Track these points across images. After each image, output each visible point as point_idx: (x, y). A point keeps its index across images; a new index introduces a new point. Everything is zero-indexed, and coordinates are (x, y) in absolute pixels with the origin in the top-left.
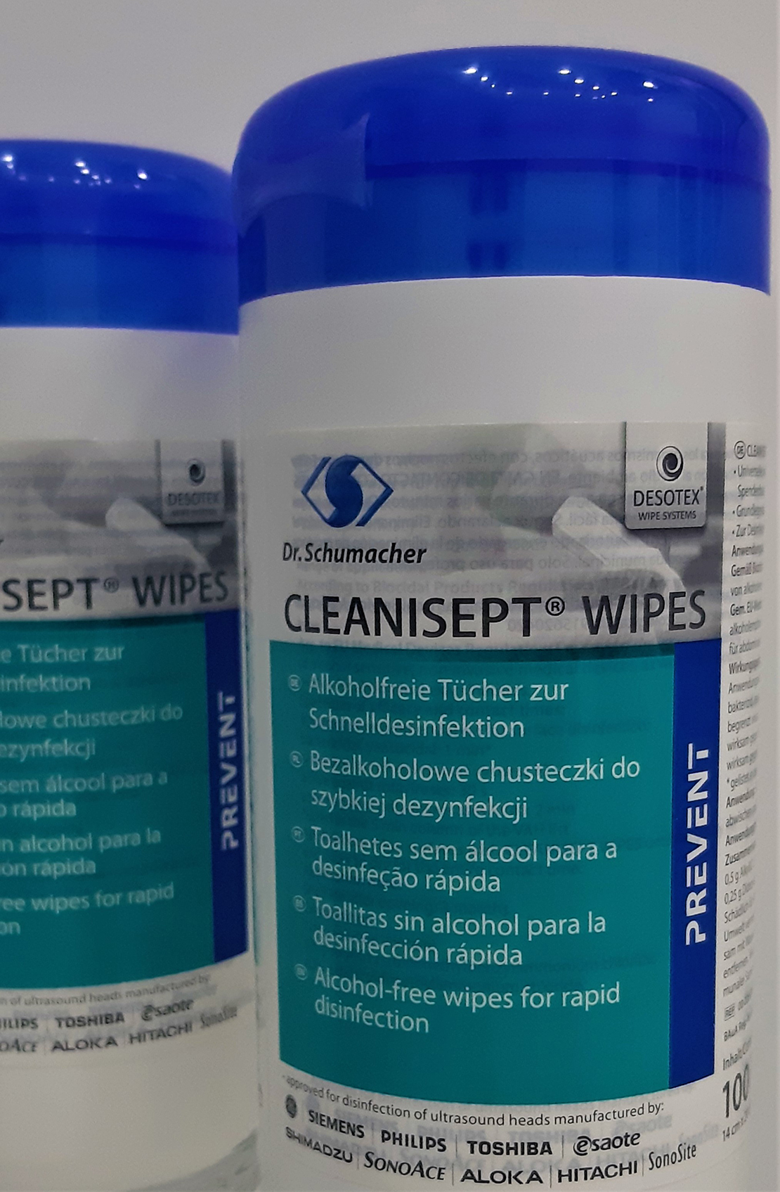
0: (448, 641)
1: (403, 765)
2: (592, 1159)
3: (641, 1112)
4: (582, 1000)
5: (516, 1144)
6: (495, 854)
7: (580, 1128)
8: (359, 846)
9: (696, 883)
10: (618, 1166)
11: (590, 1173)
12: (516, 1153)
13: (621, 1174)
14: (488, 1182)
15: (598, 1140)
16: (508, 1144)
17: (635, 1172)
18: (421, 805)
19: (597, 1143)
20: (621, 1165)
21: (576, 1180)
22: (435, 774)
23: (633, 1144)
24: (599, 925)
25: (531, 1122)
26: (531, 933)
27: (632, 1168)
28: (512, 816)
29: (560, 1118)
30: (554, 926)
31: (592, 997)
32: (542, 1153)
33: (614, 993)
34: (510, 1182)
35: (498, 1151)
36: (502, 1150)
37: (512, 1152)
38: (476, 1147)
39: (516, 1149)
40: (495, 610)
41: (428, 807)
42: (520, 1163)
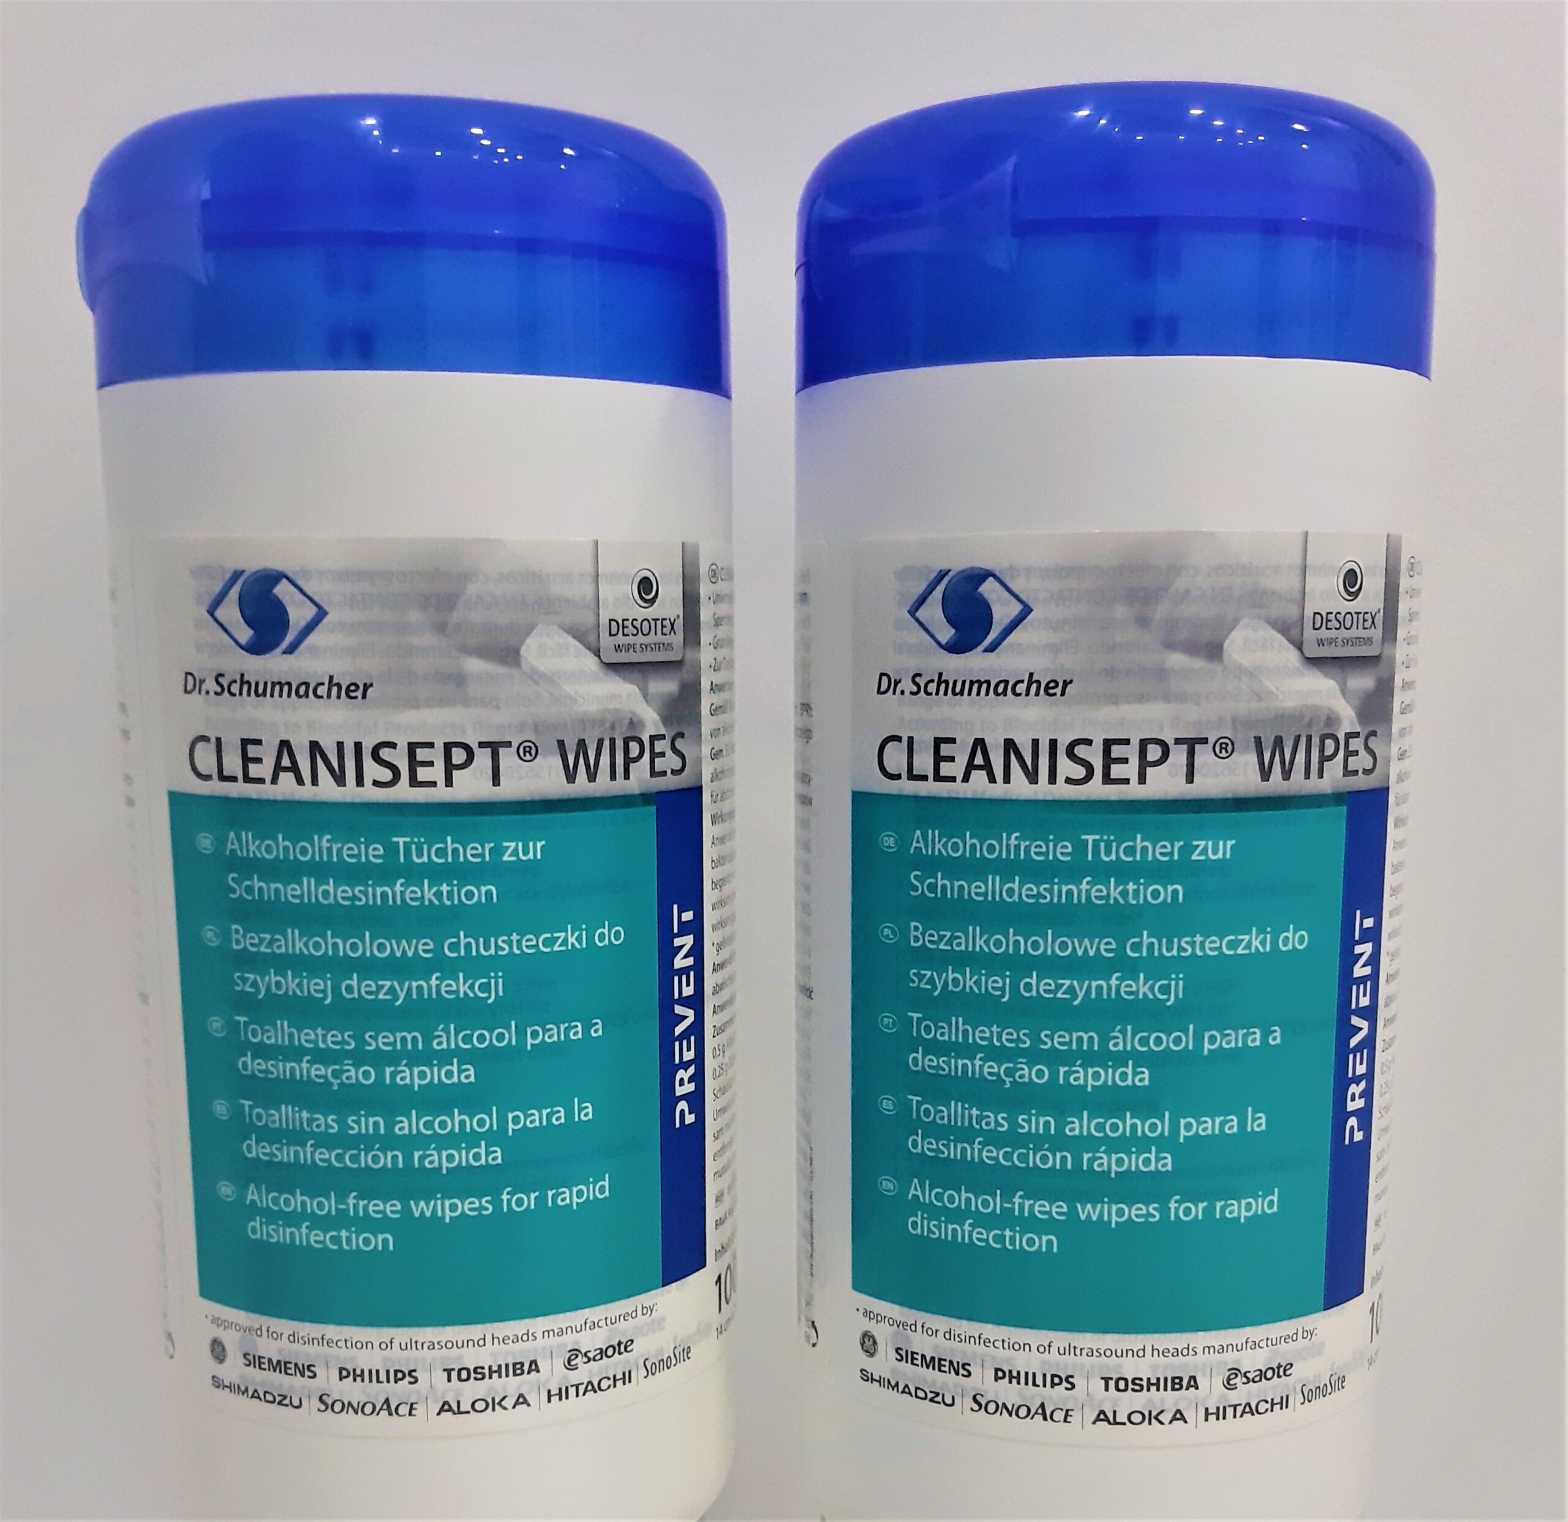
0: (1096, 789)
1: (1034, 938)
2: (1244, 1393)
3: (1294, 1338)
4: (1238, 1210)
5: (1158, 1379)
6: (1144, 1041)
7: (1231, 1358)
8: (974, 1036)
9: (1358, 1073)
10: (1270, 1401)
11: (1239, 1410)
12: (1158, 1390)
13: (1272, 1410)
14: (1124, 1424)
15: (1249, 1372)
16: (1149, 1379)
17: (1287, 1407)
18: (1056, 984)
19: (1248, 1375)
20: (1272, 1400)
21: (1224, 1418)
22: (1074, 948)
23: (1285, 1374)
24: (1259, 1123)
25: (1177, 1352)
26: (1183, 1132)
27: (1284, 1403)
28: (1165, 997)
29: (1209, 1348)
30: (1210, 1125)
31: (1249, 1207)
32: (1187, 1389)
33: (1272, 1201)
34: (1150, 1423)
35: (1137, 1388)
36: (1142, 1386)
37: (1153, 1388)
38: (1112, 1384)
39: (1157, 1385)
40: (1154, 752)
41: (1065, 987)
42: (1162, 1400)
